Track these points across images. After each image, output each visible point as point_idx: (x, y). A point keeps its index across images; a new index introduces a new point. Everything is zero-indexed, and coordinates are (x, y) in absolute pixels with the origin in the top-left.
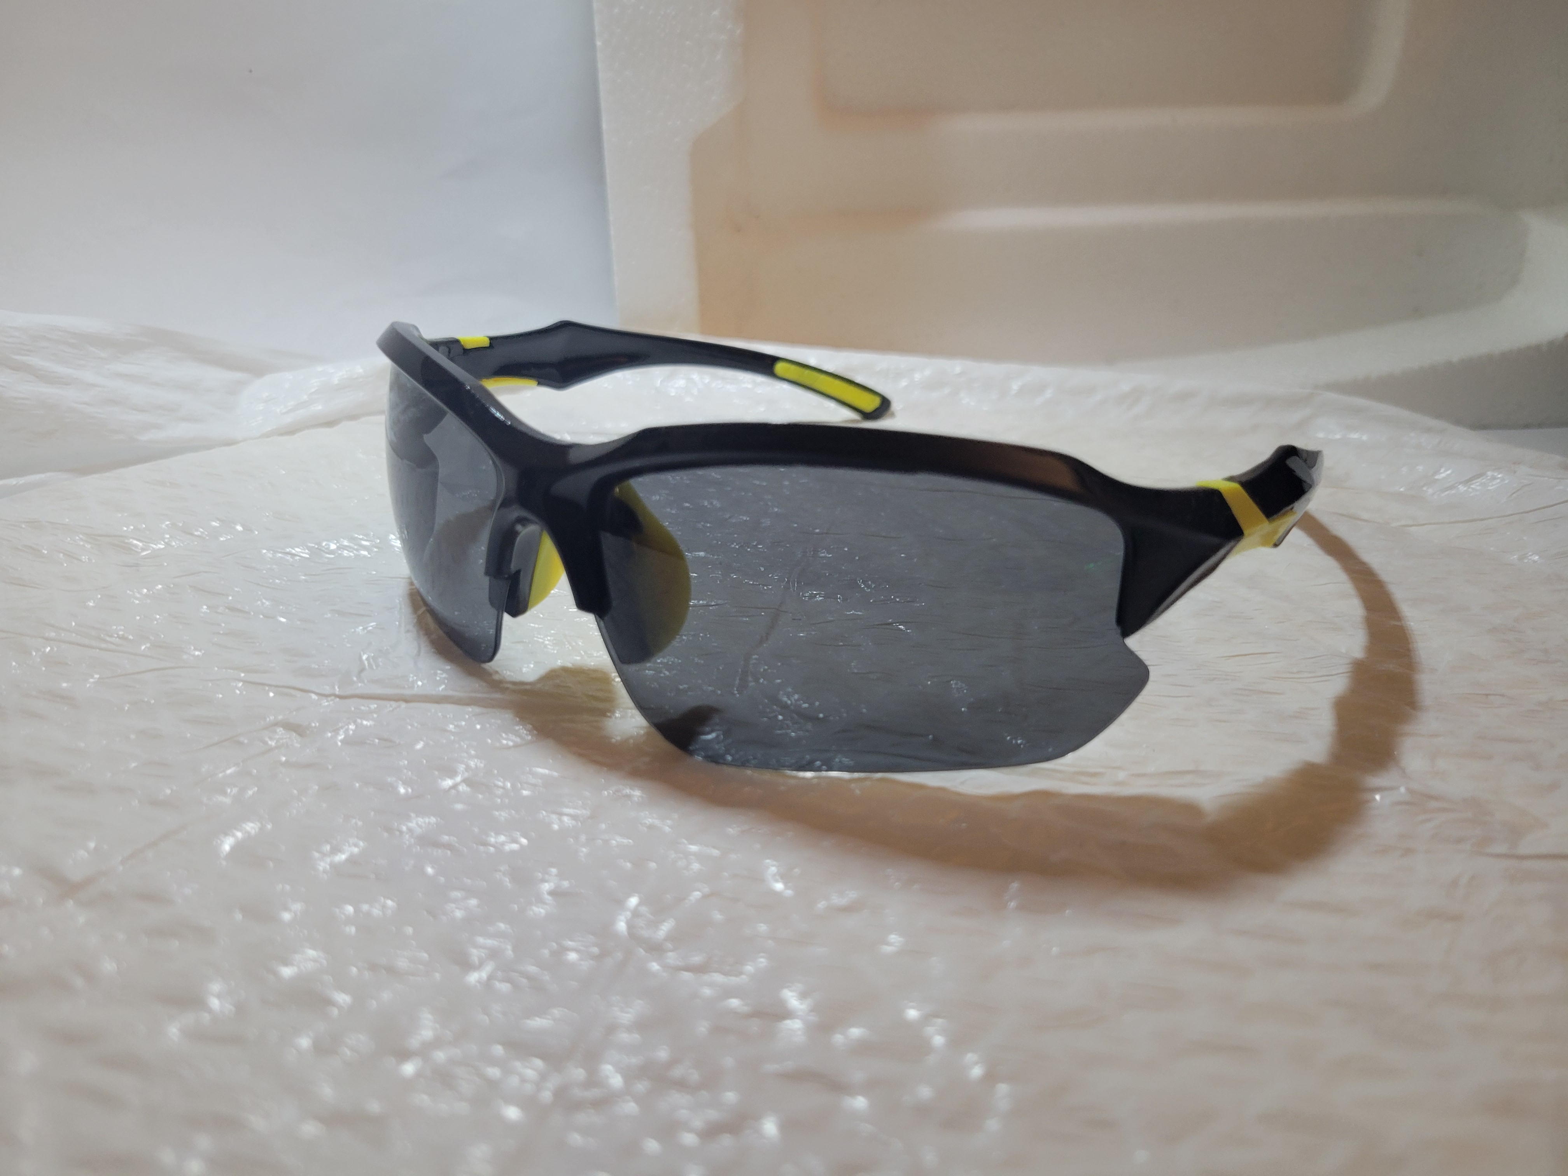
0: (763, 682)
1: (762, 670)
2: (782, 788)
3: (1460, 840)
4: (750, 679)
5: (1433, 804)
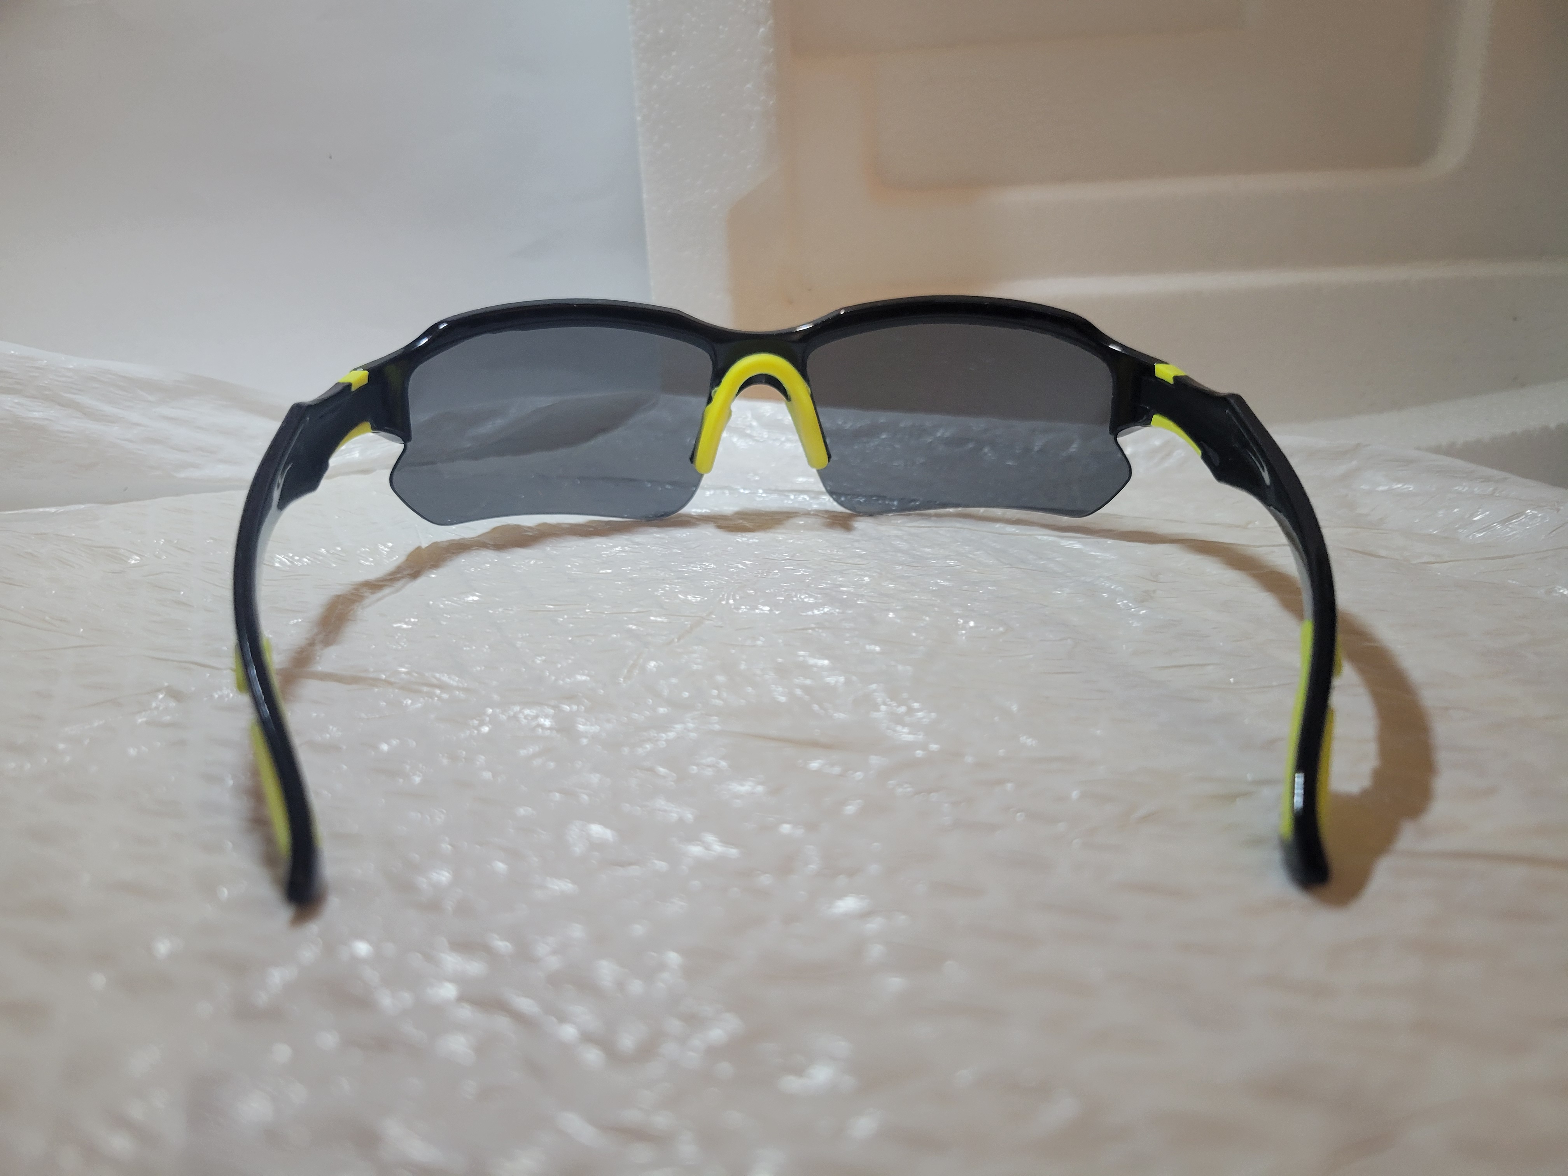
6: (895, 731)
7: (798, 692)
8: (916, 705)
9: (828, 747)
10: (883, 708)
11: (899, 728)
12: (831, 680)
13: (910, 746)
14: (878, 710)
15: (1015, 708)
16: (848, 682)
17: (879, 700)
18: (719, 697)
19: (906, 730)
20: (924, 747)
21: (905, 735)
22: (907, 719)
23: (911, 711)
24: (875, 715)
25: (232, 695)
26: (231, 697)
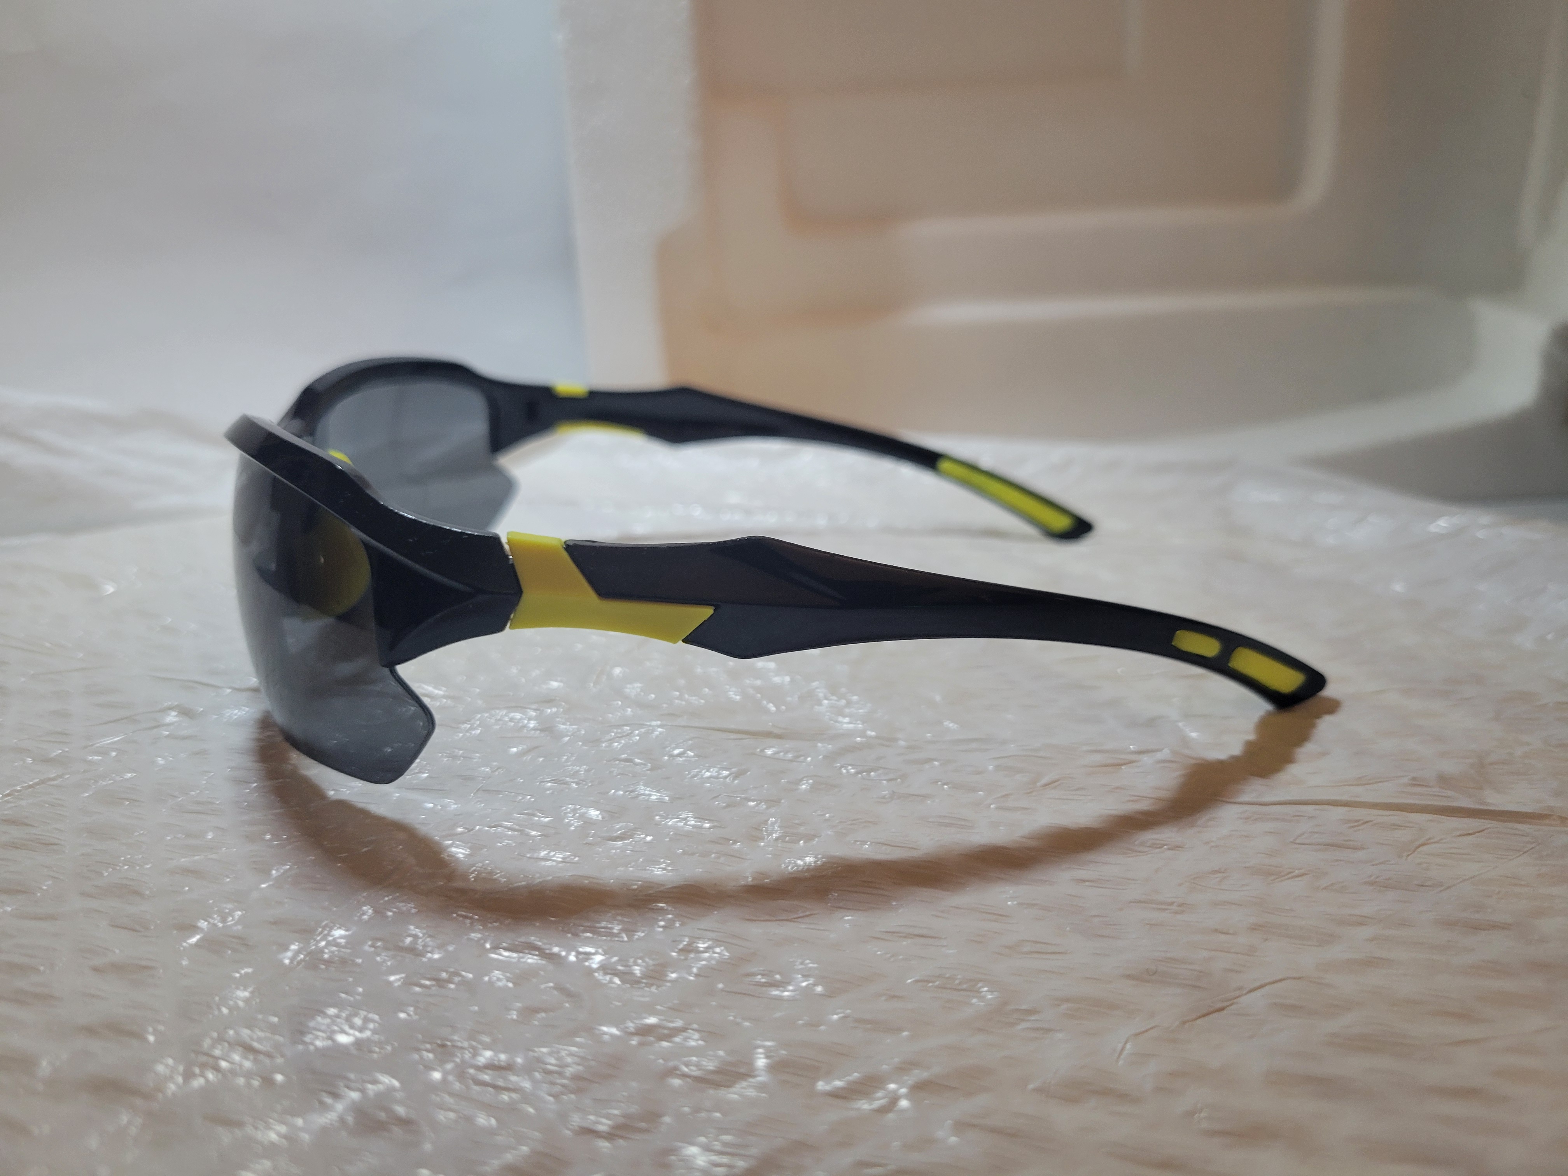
6: (837, 722)
7: (751, 691)
8: (855, 698)
9: (779, 737)
10: (826, 702)
11: (840, 719)
12: (777, 680)
13: (850, 734)
14: (820, 704)
15: (938, 698)
16: (792, 681)
17: (821, 695)
18: (680, 698)
19: (847, 720)
20: (862, 734)
21: (845, 724)
22: (847, 710)
23: (849, 704)
24: (817, 708)
25: (239, 713)
26: (239, 715)
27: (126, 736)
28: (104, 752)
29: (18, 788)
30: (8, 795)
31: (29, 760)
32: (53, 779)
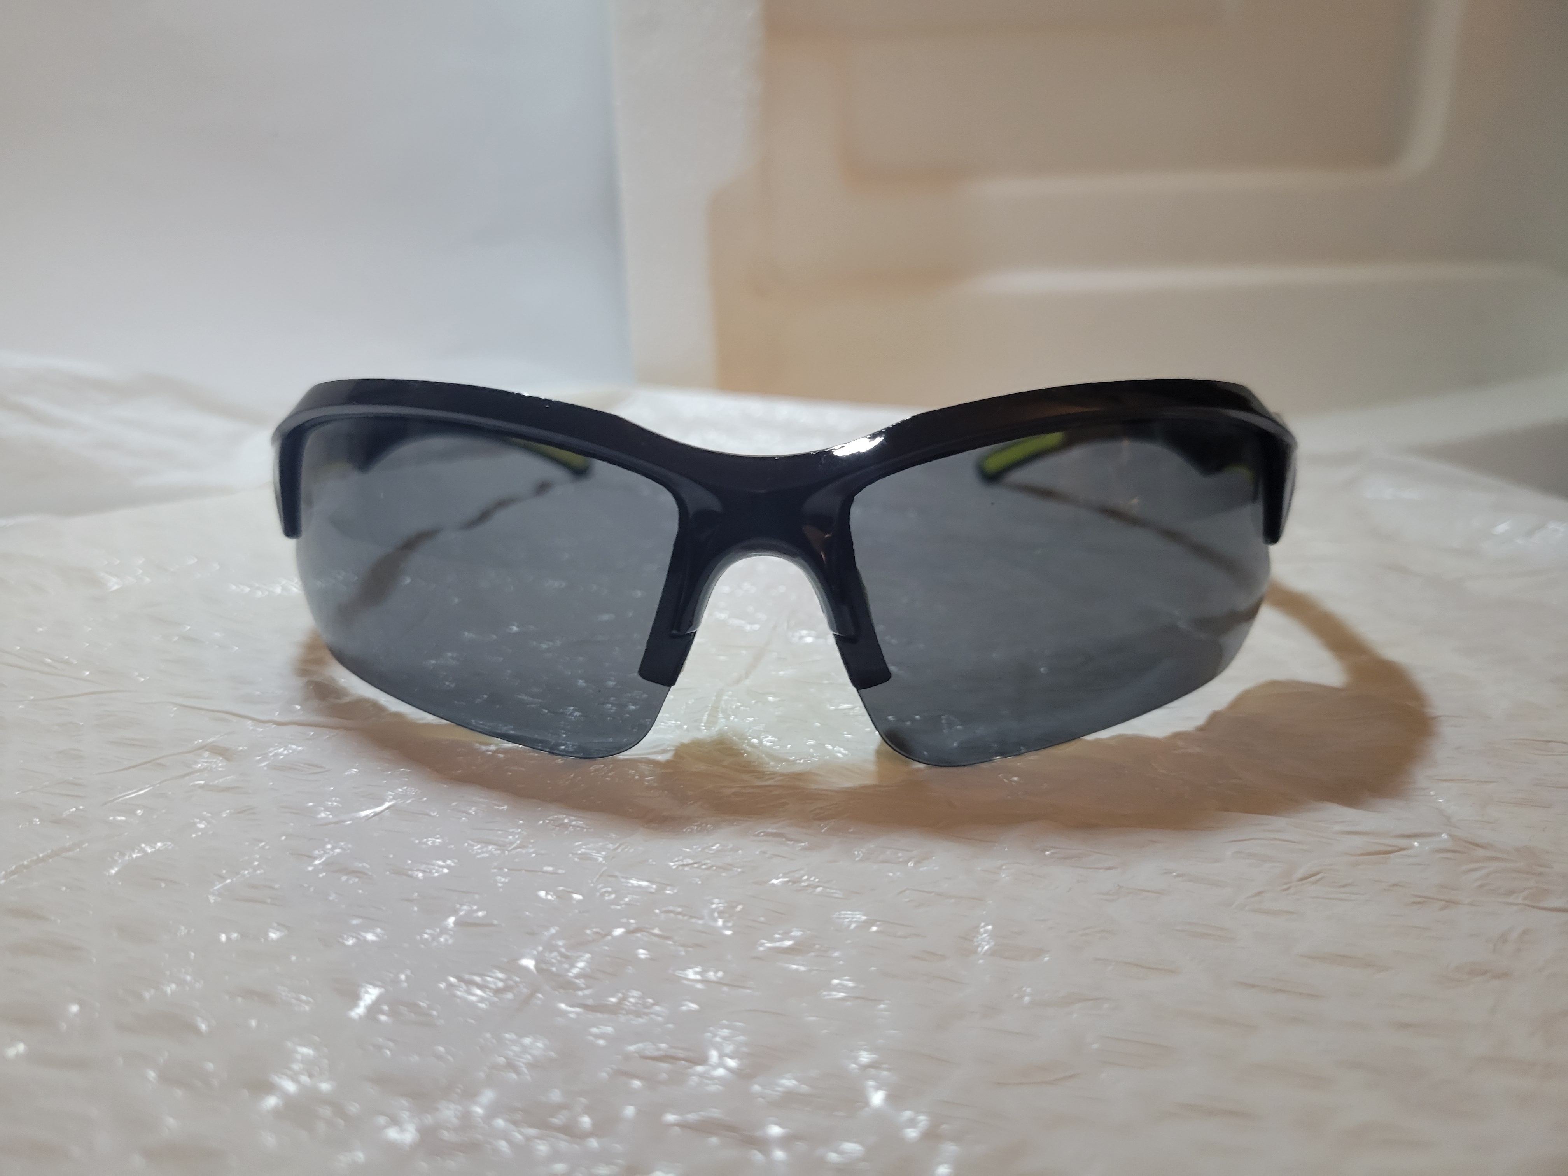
0: (734, 719)
1: (734, 707)
2: (735, 823)
3: (1511, 893)
4: (720, 715)
5: (1481, 852)
25: (286, 752)
26: (286, 755)
27: (152, 788)
28: (128, 809)
29: (26, 863)
30: (13, 873)
31: (37, 820)
32: (69, 849)
